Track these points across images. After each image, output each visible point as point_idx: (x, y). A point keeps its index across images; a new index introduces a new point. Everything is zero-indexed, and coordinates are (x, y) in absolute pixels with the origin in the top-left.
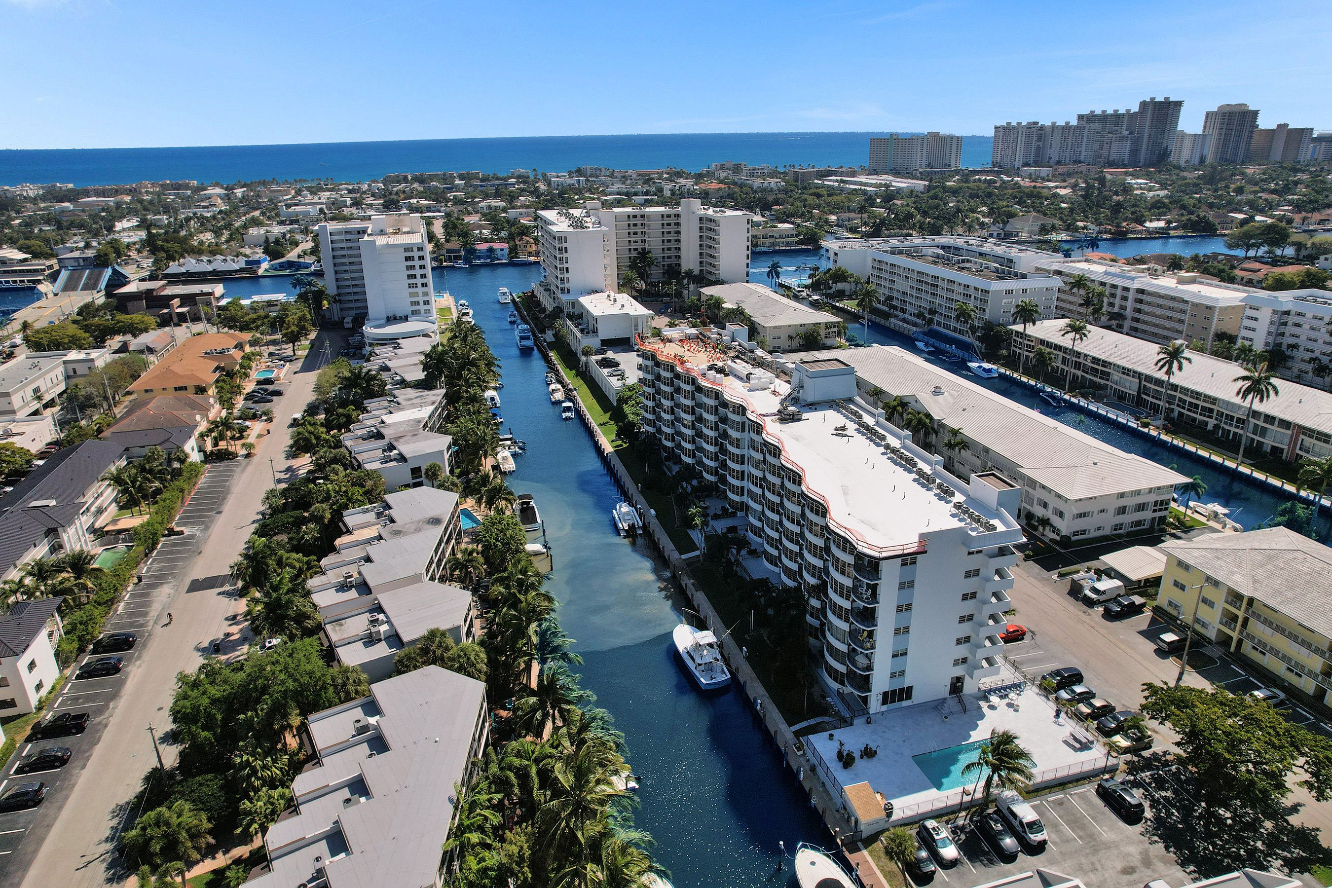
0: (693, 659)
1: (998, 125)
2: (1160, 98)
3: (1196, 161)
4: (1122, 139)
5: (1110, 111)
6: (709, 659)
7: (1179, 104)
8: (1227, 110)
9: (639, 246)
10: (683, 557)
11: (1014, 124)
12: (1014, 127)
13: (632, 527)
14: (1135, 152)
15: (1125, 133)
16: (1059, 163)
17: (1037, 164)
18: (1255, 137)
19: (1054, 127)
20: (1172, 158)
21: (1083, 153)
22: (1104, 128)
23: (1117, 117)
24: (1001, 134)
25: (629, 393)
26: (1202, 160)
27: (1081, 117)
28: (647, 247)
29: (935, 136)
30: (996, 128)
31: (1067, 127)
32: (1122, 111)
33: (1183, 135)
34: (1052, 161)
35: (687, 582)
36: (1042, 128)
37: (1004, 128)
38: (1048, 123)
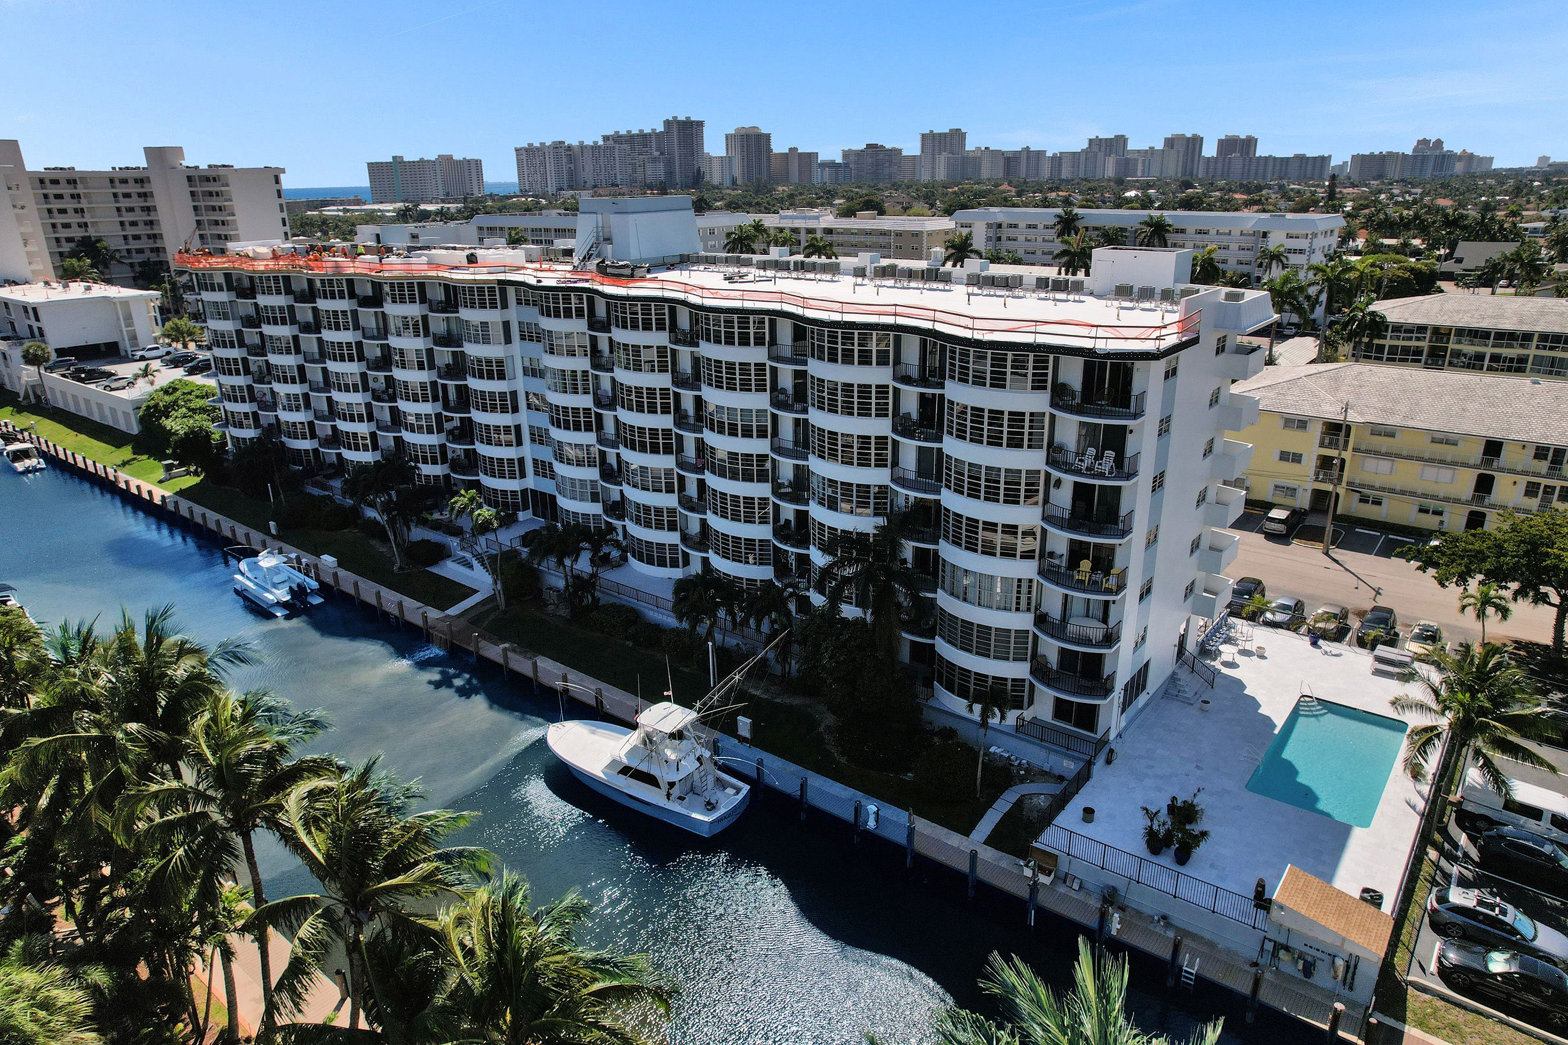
0: (650, 780)
1: (519, 146)
2: (682, 118)
3: (728, 183)
4: (655, 160)
5: (635, 131)
6: (689, 766)
7: (700, 124)
8: (743, 132)
9: (77, 233)
10: (453, 611)
11: (537, 144)
12: (537, 148)
13: (299, 593)
14: (670, 173)
15: (656, 154)
16: (595, 186)
17: (571, 187)
18: (773, 161)
19: (582, 147)
20: (707, 178)
21: (619, 177)
22: (633, 149)
23: (644, 138)
24: (524, 157)
25: (168, 399)
26: (734, 182)
27: (606, 138)
28: (92, 232)
29: (446, 161)
30: (517, 150)
31: (595, 147)
32: (647, 131)
33: (711, 158)
34: (588, 185)
35: (494, 651)
36: (569, 148)
37: (526, 150)
38: (575, 143)
